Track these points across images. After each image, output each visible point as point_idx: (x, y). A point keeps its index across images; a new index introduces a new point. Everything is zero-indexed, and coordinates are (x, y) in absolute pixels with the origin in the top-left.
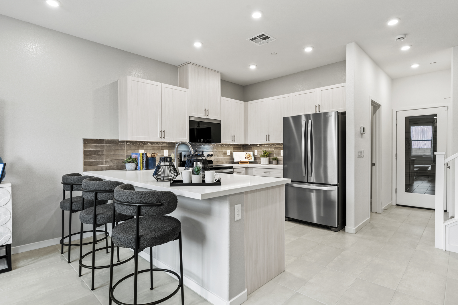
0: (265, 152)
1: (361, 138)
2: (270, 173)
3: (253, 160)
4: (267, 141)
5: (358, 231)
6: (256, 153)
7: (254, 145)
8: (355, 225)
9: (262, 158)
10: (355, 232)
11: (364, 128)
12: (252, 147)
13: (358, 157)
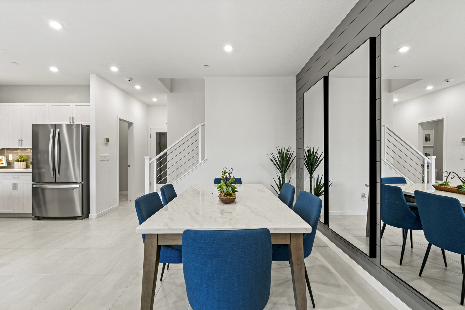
0: (21, 157)
1: (106, 146)
2: (19, 177)
3: (5, 165)
4: (19, 145)
5: (99, 216)
6: (11, 157)
7: (7, 149)
8: (97, 212)
9: (16, 163)
10: (96, 217)
11: (108, 140)
12: (5, 151)
13: (101, 160)
